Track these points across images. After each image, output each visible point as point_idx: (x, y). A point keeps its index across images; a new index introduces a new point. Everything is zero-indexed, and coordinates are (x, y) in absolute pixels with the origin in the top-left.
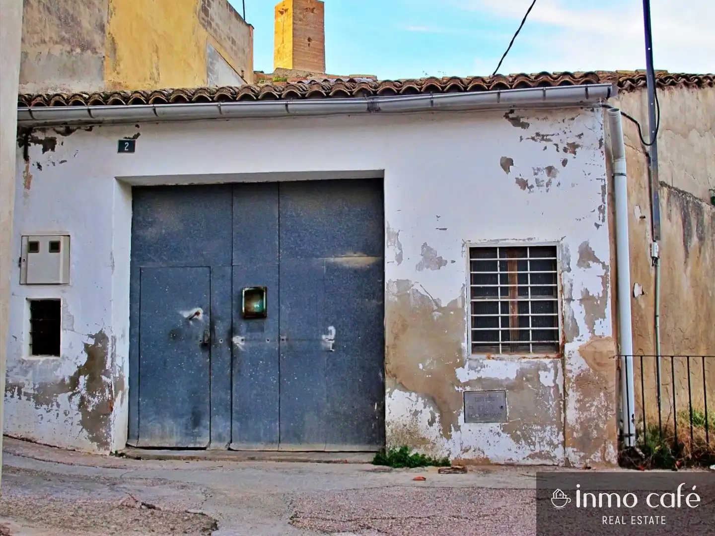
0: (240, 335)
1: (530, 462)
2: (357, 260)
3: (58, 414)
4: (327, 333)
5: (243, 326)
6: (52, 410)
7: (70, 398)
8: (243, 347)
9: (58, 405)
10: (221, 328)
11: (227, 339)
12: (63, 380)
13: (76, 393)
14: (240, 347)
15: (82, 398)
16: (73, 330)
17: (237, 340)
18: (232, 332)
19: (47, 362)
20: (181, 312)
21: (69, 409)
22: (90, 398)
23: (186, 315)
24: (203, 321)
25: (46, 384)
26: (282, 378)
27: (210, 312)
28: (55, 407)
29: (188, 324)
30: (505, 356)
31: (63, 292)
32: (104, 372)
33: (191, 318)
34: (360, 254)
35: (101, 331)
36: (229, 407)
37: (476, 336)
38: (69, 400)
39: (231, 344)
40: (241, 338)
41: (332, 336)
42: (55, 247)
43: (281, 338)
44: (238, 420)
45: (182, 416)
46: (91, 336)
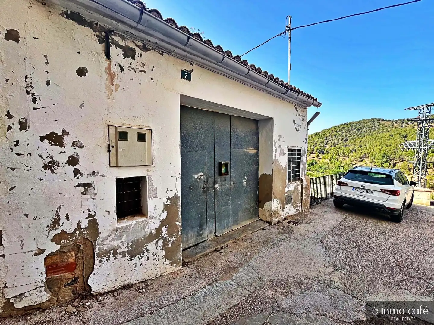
0: (218, 184)
1: (296, 213)
2: (252, 151)
3: (148, 257)
4: (244, 179)
5: (219, 179)
6: (143, 256)
7: (156, 243)
8: (219, 189)
9: (148, 251)
10: (211, 181)
11: (213, 187)
12: (151, 233)
13: (160, 239)
14: (218, 189)
15: (165, 240)
16: (156, 197)
17: (217, 186)
18: (215, 183)
19: (138, 223)
20: (194, 175)
21: (156, 251)
22: (170, 239)
23: (196, 176)
24: (203, 179)
25: (138, 240)
26: (232, 200)
27: (206, 174)
28: (146, 253)
29: (197, 181)
30: (293, 183)
31: (148, 171)
32: (177, 220)
33: (197, 178)
34: (253, 148)
35: (175, 195)
36: (214, 217)
37: (289, 177)
38: (156, 245)
39: (215, 188)
40: (218, 185)
41: (245, 180)
42: (141, 137)
43: (232, 183)
44: (218, 222)
45: (195, 228)
46: (168, 199)
